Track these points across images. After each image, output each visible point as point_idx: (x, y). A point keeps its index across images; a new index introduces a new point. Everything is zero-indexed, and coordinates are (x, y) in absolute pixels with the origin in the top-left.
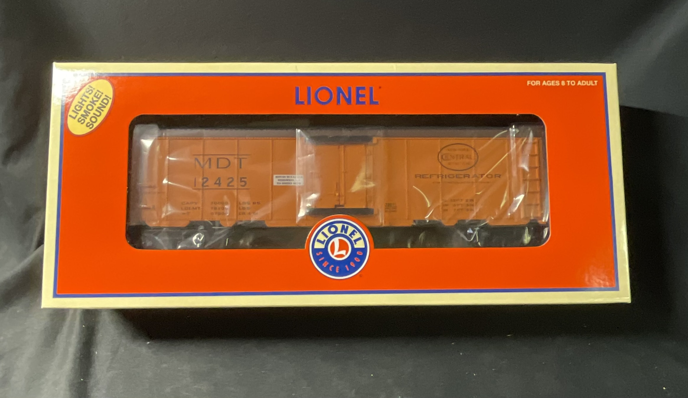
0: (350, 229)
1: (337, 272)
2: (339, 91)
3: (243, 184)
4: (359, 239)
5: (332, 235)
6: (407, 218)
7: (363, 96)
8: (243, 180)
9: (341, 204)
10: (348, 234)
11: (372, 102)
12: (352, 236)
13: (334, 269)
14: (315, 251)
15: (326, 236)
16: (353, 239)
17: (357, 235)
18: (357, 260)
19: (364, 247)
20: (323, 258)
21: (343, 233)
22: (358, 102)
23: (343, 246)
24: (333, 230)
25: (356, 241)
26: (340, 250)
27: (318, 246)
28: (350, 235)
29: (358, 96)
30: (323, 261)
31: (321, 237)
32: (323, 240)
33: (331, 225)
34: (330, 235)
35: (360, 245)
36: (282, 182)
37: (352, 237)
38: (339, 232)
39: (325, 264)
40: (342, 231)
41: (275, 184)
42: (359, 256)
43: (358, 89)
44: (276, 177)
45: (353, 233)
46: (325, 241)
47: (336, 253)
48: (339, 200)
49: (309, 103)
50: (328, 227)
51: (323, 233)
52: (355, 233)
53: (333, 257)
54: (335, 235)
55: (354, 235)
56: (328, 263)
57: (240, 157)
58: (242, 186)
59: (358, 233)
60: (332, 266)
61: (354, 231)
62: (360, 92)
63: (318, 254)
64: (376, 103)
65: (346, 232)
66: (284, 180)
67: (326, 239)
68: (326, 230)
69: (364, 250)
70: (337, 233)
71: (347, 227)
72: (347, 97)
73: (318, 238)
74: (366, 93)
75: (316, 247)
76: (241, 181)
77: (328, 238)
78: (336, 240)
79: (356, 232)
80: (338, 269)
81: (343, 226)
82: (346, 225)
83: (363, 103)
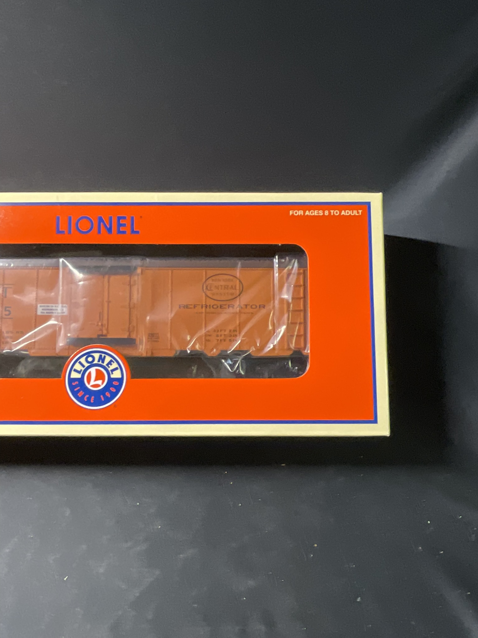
0: (108, 359)
1: (92, 401)
2: (101, 220)
3: (7, 313)
4: (116, 369)
5: (89, 364)
6: (169, 348)
7: (124, 225)
8: (7, 309)
9: (104, 334)
10: (105, 364)
11: (133, 232)
12: (110, 365)
13: (89, 399)
14: (71, 380)
15: (83, 366)
16: (110, 369)
17: (115, 365)
18: (113, 390)
19: (120, 376)
20: (79, 388)
21: (100, 363)
22: (119, 232)
23: (99, 376)
24: (90, 359)
25: (113, 370)
26: (96, 379)
27: (74, 375)
28: (107, 365)
29: (120, 225)
30: (78, 391)
31: (78, 367)
32: (79, 370)
33: (89, 355)
34: (87, 365)
35: (117, 375)
36: (45, 311)
37: (109, 367)
38: (96, 362)
39: (80, 394)
40: (99, 361)
41: (39, 313)
42: (115, 387)
43: (119, 218)
44: (40, 306)
45: (110, 363)
46: (81, 370)
47: (92, 383)
48: (101, 330)
49: (70, 232)
50: (85, 357)
51: (80, 363)
52: (112, 363)
53: (89, 386)
54: (92, 365)
55: (111, 364)
56: (83, 393)
57: (5, 286)
58: (6, 315)
59: (115, 363)
60: (88, 396)
61: (111, 361)
62: (122, 222)
63: (74, 383)
64: (137, 232)
65: (103, 362)
66: (48, 310)
67: (83, 369)
68: (83, 360)
69: (120, 380)
70: (94, 363)
71: (105, 357)
72: (108, 227)
73: (75, 367)
74: (127, 222)
75: (72, 376)
76: (6, 310)
77: (85, 368)
78: (93, 370)
79: (114, 362)
80: (93, 399)
81: (101, 356)
82: (103, 355)
83: (124, 232)
